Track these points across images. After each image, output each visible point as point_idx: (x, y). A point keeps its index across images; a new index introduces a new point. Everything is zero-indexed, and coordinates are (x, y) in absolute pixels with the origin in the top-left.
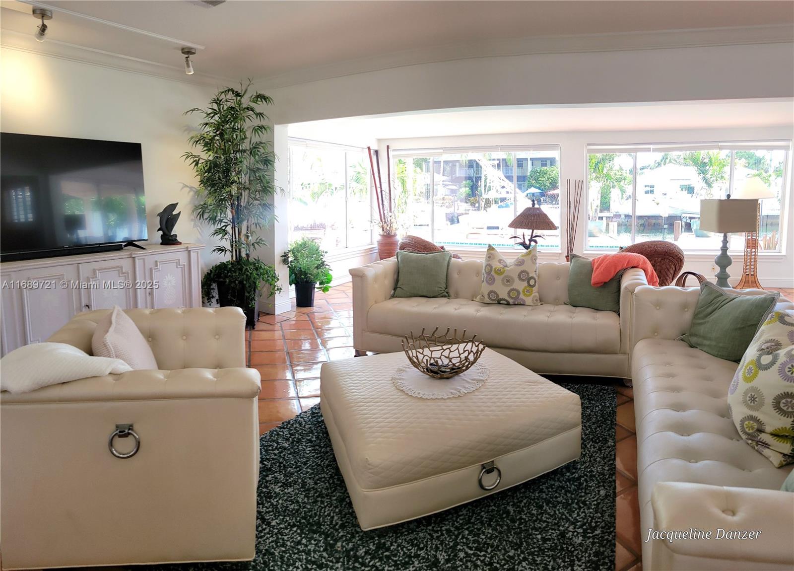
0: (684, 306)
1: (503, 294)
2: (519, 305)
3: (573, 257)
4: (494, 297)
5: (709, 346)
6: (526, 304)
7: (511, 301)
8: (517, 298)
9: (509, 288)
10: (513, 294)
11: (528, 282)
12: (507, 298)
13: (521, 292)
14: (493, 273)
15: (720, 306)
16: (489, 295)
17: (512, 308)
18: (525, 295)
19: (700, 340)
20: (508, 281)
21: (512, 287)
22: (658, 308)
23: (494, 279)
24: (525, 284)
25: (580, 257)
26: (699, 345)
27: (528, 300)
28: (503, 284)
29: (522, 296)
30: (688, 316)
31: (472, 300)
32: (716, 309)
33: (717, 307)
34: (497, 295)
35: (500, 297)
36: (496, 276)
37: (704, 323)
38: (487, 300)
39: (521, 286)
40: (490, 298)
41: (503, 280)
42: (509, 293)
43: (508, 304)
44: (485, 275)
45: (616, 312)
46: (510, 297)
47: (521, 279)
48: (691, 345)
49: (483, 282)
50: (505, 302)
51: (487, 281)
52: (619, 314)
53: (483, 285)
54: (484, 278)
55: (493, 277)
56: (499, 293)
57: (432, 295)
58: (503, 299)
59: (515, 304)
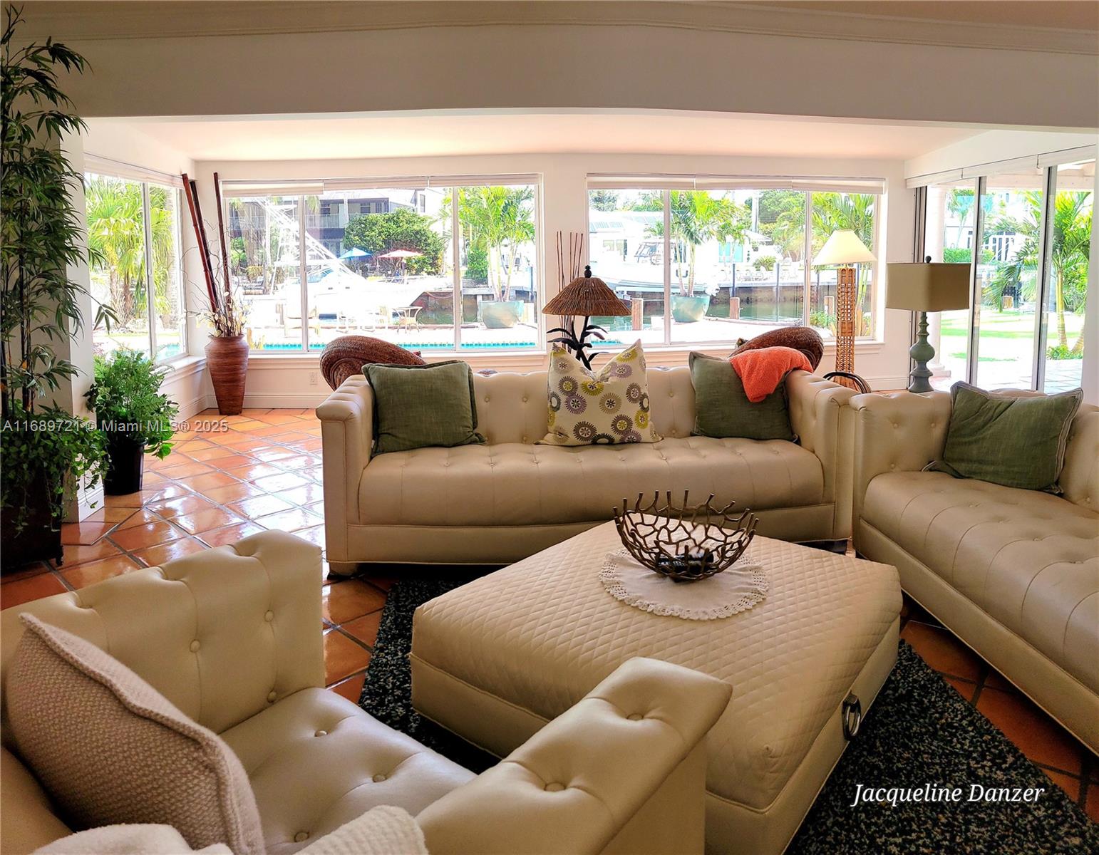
0: (932, 419)
1: (603, 425)
2: (630, 442)
3: (695, 357)
4: (585, 433)
5: (996, 473)
6: (642, 440)
7: (617, 437)
8: (628, 431)
9: (613, 416)
10: (622, 426)
11: (641, 403)
12: (610, 432)
13: (633, 420)
14: (580, 392)
15: (995, 416)
16: (576, 430)
17: (626, 448)
18: (639, 425)
19: (974, 466)
20: (611, 403)
21: (618, 414)
22: (896, 425)
23: (584, 403)
24: (637, 406)
25: (706, 357)
26: (975, 473)
27: (645, 434)
28: (604, 409)
29: (635, 428)
30: (938, 431)
31: (538, 444)
32: (990, 420)
33: (992, 416)
34: (593, 430)
35: (599, 432)
36: (587, 397)
37: (976, 441)
38: (572, 439)
39: (631, 410)
40: (578, 436)
41: (602, 403)
42: (614, 425)
43: (611, 443)
44: (563, 398)
45: (791, 440)
46: (616, 430)
47: (631, 399)
48: (958, 475)
49: (558, 409)
50: (606, 441)
51: (569, 408)
52: (798, 442)
53: (557, 414)
54: (559, 403)
55: (581, 398)
56: (594, 424)
57: (452, 442)
58: (603, 436)
59: (622, 443)
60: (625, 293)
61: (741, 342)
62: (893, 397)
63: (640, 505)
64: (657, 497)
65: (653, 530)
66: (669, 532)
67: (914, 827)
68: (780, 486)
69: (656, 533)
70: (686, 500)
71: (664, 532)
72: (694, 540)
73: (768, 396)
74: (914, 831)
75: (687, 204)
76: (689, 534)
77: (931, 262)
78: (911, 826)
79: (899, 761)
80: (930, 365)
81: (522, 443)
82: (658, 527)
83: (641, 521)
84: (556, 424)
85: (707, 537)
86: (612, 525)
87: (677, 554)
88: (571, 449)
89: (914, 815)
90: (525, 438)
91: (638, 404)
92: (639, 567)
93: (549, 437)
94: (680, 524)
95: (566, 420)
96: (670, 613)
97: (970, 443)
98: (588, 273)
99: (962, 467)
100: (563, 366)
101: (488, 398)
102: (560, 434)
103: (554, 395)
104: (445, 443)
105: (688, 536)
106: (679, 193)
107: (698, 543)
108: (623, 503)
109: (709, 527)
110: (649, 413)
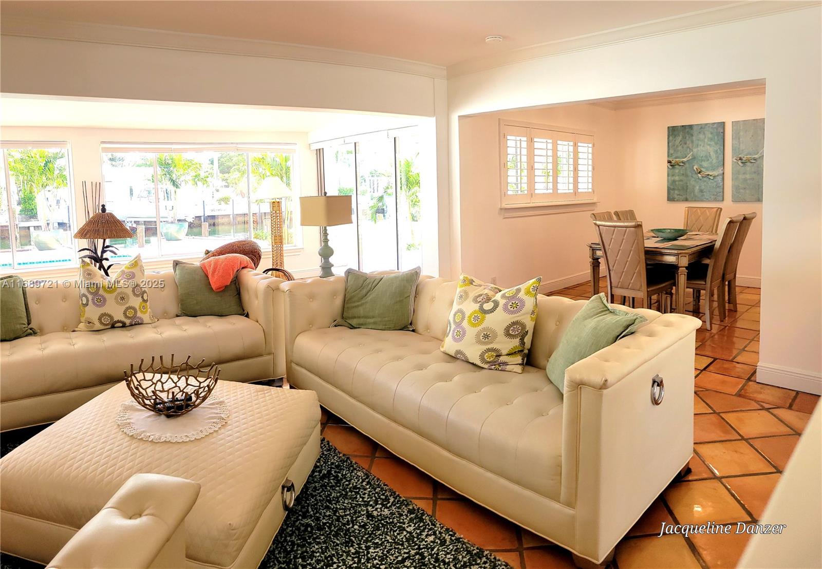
0: (334, 294)
1: (118, 315)
2: (137, 324)
3: (177, 264)
4: (106, 320)
5: (375, 323)
6: (144, 322)
7: (128, 322)
8: (135, 316)
9: (124, 308)
10: (130, 313)
11: (142, 297)
12: (123, 319)
13: (138, 308)
14: (101, 292)
15: (373, 288)
16: (100, 319)
17: (133, 329)
18: (142, 312)
19: (361, 321)
20: (122, 299)
21: (127, 305)
22: (311, 300)
23: (104, 300)
24: (140, 299)
25: (184, 263)
26: (362, 324)
27: (146, 318)
28: (118, 303)
29: (139, 314)
30: (338, 301)
31: (74, 331)
32: (370, 290)
33: (371, 288)
34: (112, 318)
35: (116, 319)
36: (107, 295)
37: (362, 305)
38: (98, 326)
39: (136, 302)
40: (101, 323)
41: (116, 299)
42: (125, 313)
43: (124, 326)
44: (90, 297)
45: (242, 315)
46: (126, 317)
47: (135, 294)
48: (352, 327)
49: (87, 305)
50: (121, 325)
51: (94, 303)
52: (247, 316)
53: (87, 308)
54: (88, 300)
55: (103, 296)
56: (113, 314)
57: (12, 336)
58: (119, 322)
59: (131, 325)
60: (133, 222)
61: (207, 252)
62: (307, 282)
63: (142, 366)
64: (153, 360)
65: (152, 383)
66: (163, 383)
67: (335, 560)
68: (235, 346)
69: (154, 385)
70: (172, 360)
71: (159, 384)
72: (179, 387)
73: (226, 286)
74: (335, 563)
75: (170, 162)
76: (176, 383)
77: (327, 195)
78: (332, 560)
79: (324, 519)
80: (331, 260)
81: (63, 331)
82: (155, 381)
83: (143, 378)
84: (86, 315)
85: (188, 385)
86: (124, 383)
87: (168, 398)
88: (97, 332)
89: (334, 552)
90: (65, 328)
91: (140, 298)
92: (143, 410)
93: (82, 326)
94: (170, 378)
95: (93, 312)
96: (164, 440)
97: (358, 306)
98: (104, 210)
99: (354, 322)
100: (89, 274)
101: (39, 300)
102: (89, 323)
103: (84, 295)
104: (7, 338)
105: (174, 385)
106: (163, 156)
107: (182, 389)
108: (130, 367)
109: (188, 378)
110: (148, 303)
